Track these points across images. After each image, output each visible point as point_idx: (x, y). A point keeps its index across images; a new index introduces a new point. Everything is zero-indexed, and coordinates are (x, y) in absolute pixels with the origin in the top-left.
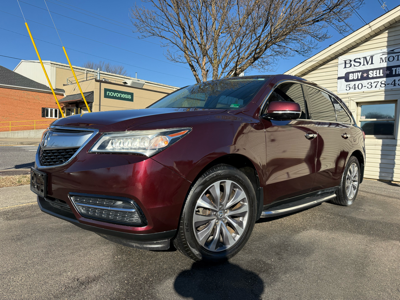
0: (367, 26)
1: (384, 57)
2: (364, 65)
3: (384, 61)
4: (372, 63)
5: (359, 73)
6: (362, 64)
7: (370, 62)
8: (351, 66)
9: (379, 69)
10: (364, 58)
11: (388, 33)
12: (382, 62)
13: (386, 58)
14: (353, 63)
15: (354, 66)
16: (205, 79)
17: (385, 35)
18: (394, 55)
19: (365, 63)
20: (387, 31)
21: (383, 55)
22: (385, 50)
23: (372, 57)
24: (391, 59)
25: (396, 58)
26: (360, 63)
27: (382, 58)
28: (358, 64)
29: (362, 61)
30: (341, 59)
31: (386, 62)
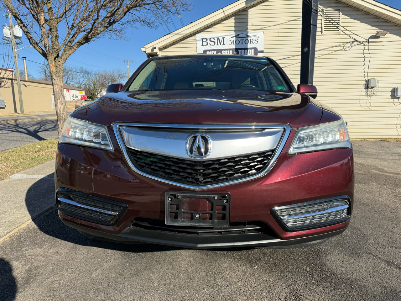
0: (221, 11)
1: (232, 39)
2: (218, 45)
3: (233, 43)
4: (224, 44)
5: (214, 52)
6: (216, 44)
7: (222, 43)
8: (207, 44)
9: (230, 49)
10: (217, 38)
11: (235, 19)
12: (231, 44)
13: (234, 40)
14: (208, 41)
15: (210, 45)
16: (46, 39)
17: (232, 20)
18: (239, 39)
19: (219, 43)
20: (234, 18)
21: (232, 37)
22: (233, 34)
23: (223, 38)
24: (238, 42)
25: (241, 42)
26: (215, 42)
27: (230, 40)
28: (213, 43)
29: (216, 40)
30: (199, 36)
31: (234, 44)
